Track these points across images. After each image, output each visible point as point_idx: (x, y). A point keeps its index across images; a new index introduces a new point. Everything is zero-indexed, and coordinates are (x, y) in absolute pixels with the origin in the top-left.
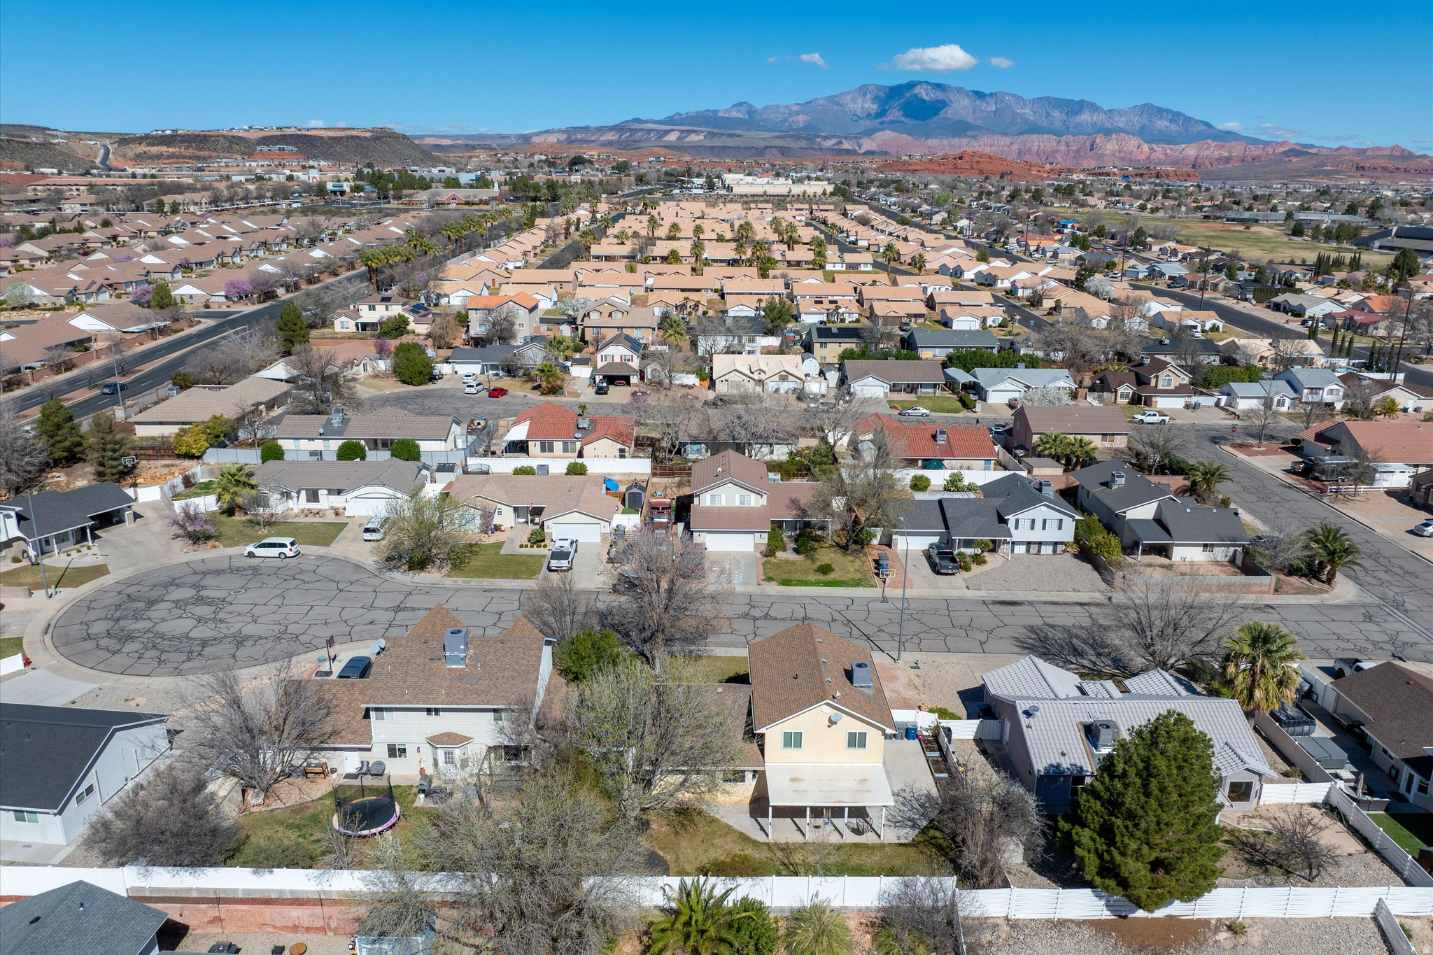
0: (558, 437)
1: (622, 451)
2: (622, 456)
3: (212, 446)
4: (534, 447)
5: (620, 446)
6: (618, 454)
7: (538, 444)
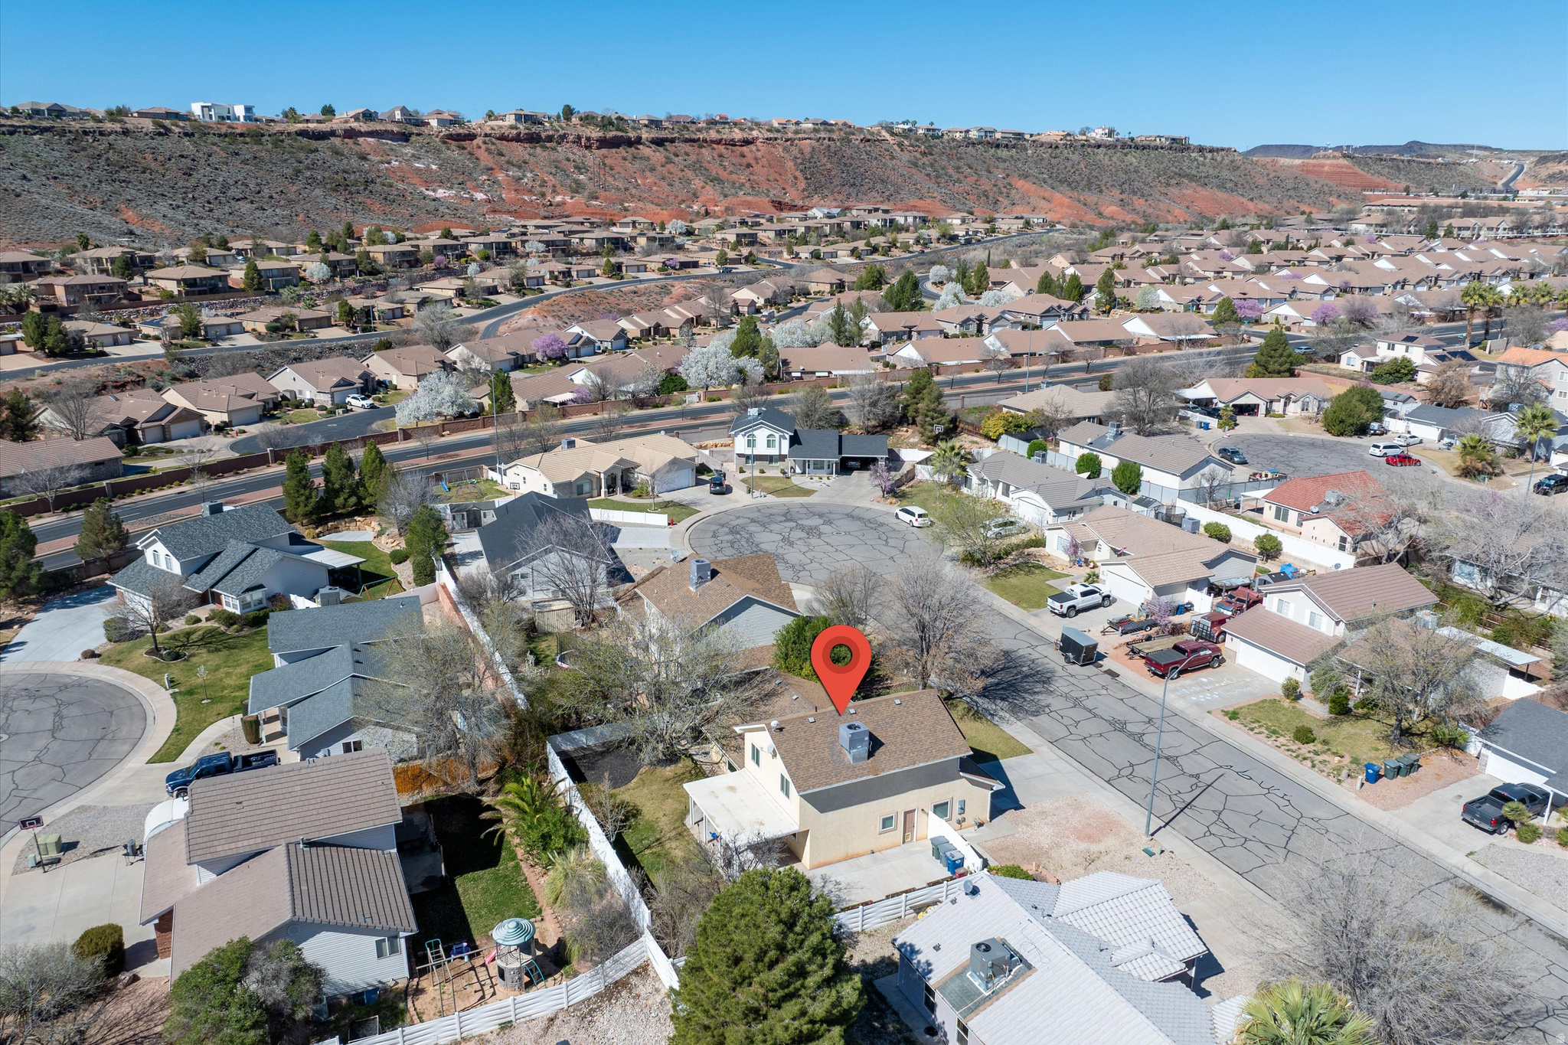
0: (1295, 507)
1: (1343, 540)
2: (1342, 548)
3: (1007, 432)
4: (1269, 514)
5: (1341, 533)
6: (1338, 542)
7: (1274, 507)
